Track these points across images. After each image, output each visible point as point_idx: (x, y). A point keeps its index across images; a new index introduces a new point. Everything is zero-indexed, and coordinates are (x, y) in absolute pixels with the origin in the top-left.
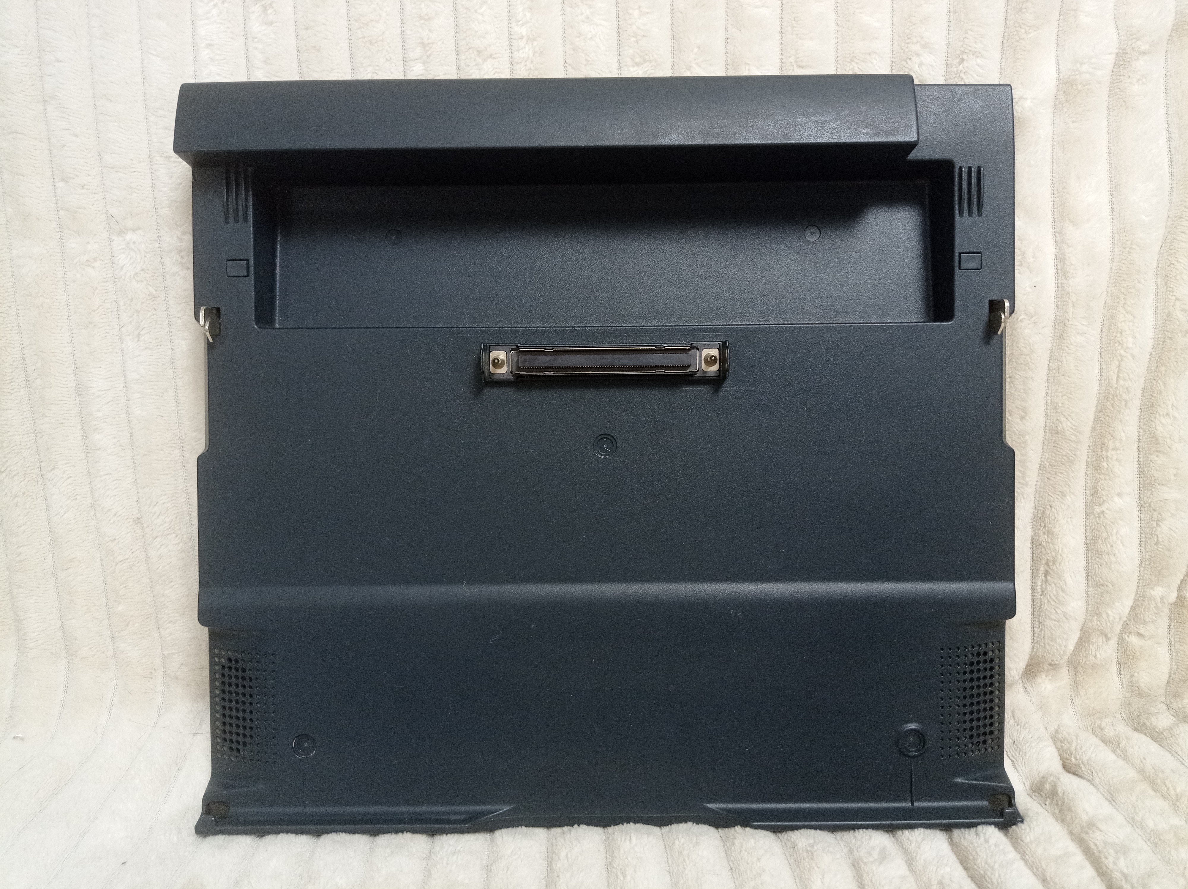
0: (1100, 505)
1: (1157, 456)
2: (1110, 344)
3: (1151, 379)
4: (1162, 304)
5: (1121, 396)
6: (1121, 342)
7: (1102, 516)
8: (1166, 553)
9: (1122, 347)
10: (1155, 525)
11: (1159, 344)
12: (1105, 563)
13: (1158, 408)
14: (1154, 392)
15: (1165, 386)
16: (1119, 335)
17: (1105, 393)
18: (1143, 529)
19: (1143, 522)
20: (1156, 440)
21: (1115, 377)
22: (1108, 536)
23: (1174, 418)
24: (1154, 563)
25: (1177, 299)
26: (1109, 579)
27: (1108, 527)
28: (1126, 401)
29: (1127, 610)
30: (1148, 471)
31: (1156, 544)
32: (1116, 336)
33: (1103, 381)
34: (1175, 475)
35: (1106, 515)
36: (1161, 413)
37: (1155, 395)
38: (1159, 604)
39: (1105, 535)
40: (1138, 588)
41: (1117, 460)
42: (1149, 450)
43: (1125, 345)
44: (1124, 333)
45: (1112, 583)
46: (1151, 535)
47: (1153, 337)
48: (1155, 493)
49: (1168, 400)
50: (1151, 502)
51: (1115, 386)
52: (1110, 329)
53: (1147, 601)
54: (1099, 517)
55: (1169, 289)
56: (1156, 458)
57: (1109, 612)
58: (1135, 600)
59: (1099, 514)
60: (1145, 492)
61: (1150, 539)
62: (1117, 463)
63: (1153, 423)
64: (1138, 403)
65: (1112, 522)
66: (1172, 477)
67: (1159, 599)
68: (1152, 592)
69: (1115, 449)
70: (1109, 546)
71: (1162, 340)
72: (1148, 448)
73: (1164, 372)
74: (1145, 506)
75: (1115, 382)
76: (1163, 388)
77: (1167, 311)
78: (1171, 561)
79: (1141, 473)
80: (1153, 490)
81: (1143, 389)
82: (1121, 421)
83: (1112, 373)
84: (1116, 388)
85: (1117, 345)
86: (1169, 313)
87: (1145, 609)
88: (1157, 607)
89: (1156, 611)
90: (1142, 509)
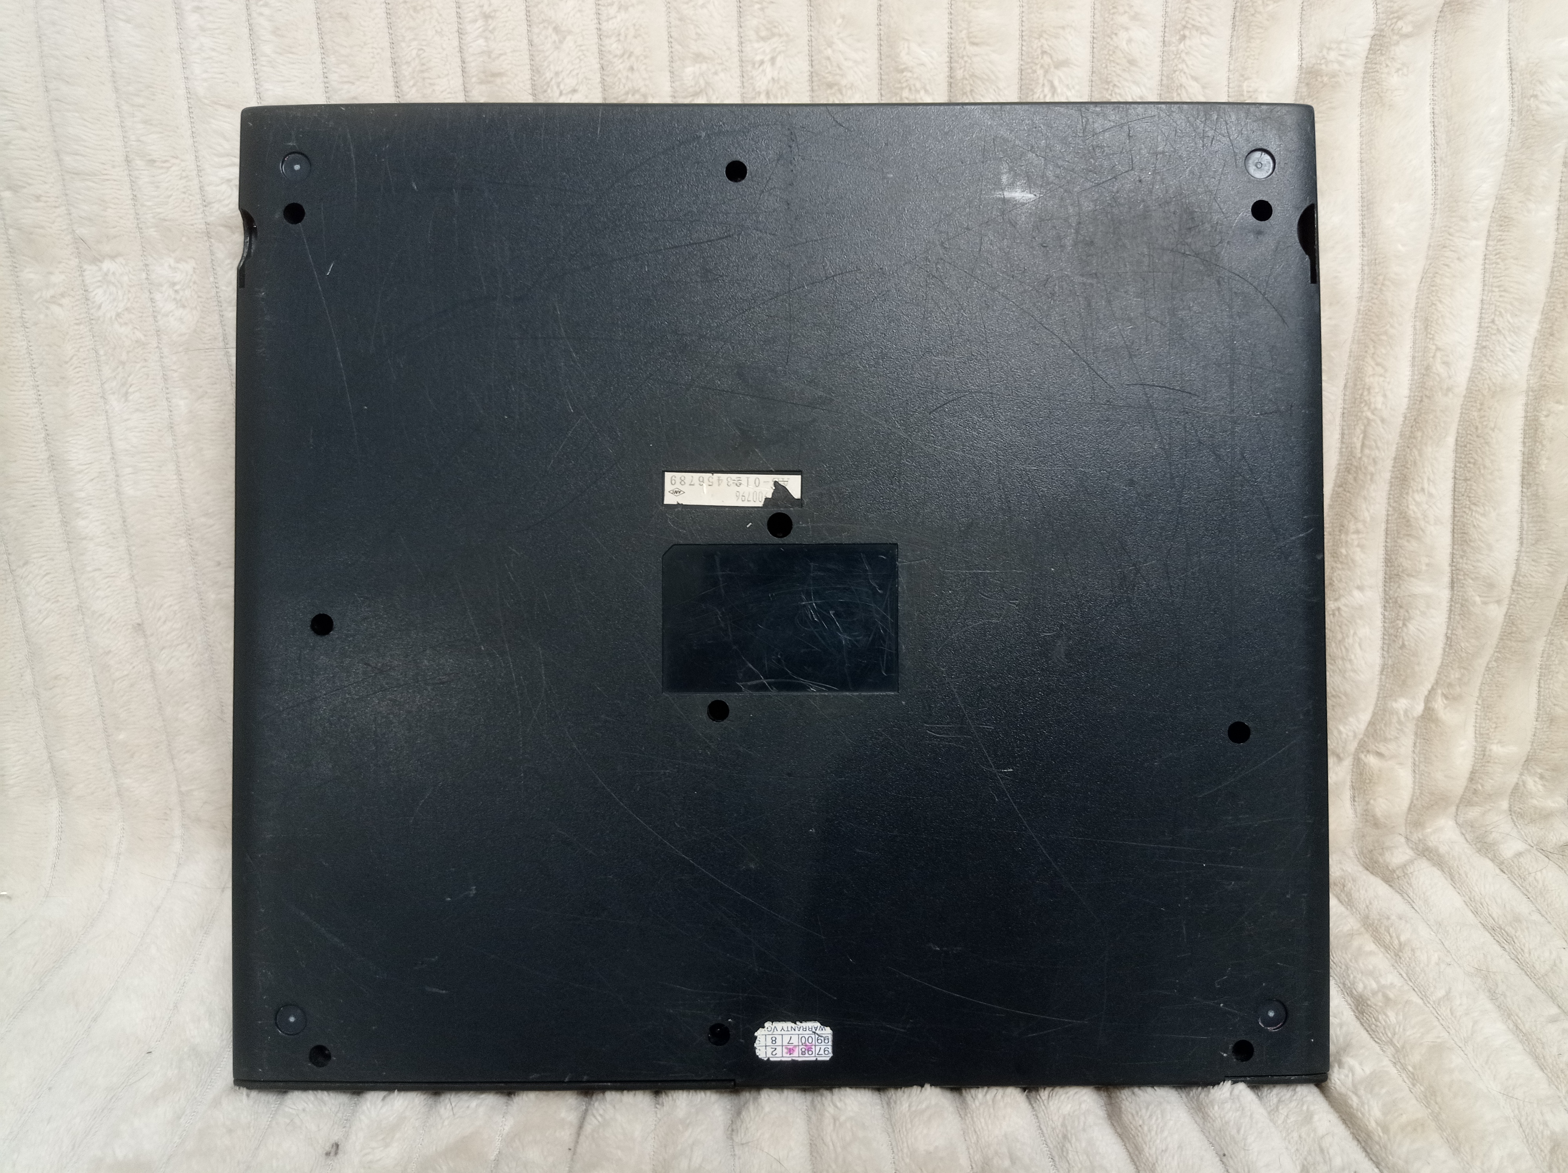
0: (1336, 600)
1: (1408, 541)
2: (1355, 403)
3: (1404, 446)
4: (1420, 354)
5: (1366, 468)
6: (1368, 402)
7: (1338, 613)
8: (1412, 658)
9: (1369, 408)
10: (1401, 625)
11: (1416, 404)
12: (1338, 671)
13: (1412, 481)
14: (1407, 462)
15: (1420, 455)
16: (1366, 393)
17: (1346, 464)
18: (1387, 629)
19: (1387, 621)
20: (1408, 521)
21: (1359, 445)
22: (1344, 638)
23: (1431, 495)
24: (1398, 670)
25: (1438, 349)
26: (1342, 690)
27: (1344, 627)
28: (1372, 475)
29: (1363, 726)
30: (1396, 559)
31: (1401, 648)
32: (1362, 395)
33: (1344, 450)
34: (1427, 565)
35: (1343, 613)
36: (1415, 488)
37: (1409, 466)
38: (1403, 719)
39: (1339, 636)
40: (1378, 700)
41: (1358, 546)
42: (1398, 533)
43: (1373, 406)
44: (1372, 391)
45: (1346, 694)
46: (1396, 636)
47: (1408, 395)
48: (1403, 587)
49: (1424, 472)
50: (1398, 597)
51: (1359, 455)
52: (1355, 385)
53: (1388, 715)
54: (1335, 615)
55: (1429, 336)
56: (1406, 544)
57: (1341, 728)
58: (1374, 714)
59: (1333, 610)
60: (1392, 584)
61: (1394, 641)
62: (1358, 549)
63: (1405, 501)
64: (1387, 475)
65: (1348, 621)
66: (1424, 568)
67: (1402, 712)
68: (1395, 705)
69: (1357, 532)
70: (1344, 650)
71: (1419, 399)
72: (1397, 530)
73: (1419, 439)
74: (1391, 601)
75: (1359, 451)
76: (1418, 458)
77: (1425, 363)
78: (1417, 668)
79: (1389, 561)
80: (1401, 582)
81: (1395, 459)
82: (1365, 498)
83: (1355, 439)
84: (1360, 458)
85: (1363, 405)
86: (1429, 365)
87: (1385, 725)
88: (1400, 722)
89: (1399, 727)
90: (1387, 605)
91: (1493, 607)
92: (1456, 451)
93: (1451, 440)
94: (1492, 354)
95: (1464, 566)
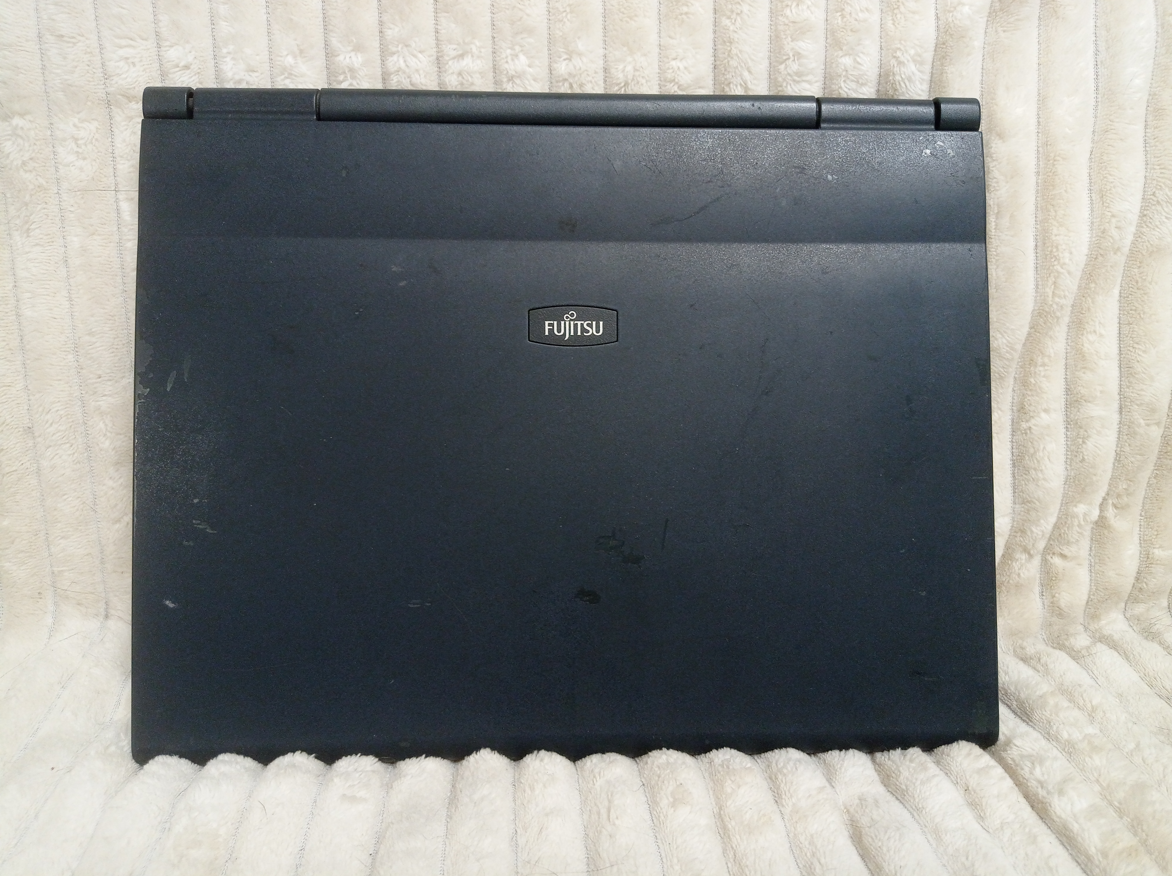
0: (1027, 421)
1: (1084, 373)
2: (1046, 259)
3: (1080, 296)
4: (1098, 220)
5: (1054, 313)
6: (1058, 258)
7: (1028, 432)
8: (1091, 470)
9: (1059, 263)
10: (1081, 443)
11: (1091, 261)
12: (1032, 479)
13: (1086, 324)
14: (1082, 309)
15: (1093, 303)
16: (1054, 250)
17: (1039, 309)
18: (1069, 446)
19: (1069, 439)
20: (1084, 356)
21: (1050, 294)
22: (1035, 452)
23: (1101, 335)
24: (1078, 481)
25: (1113, 216)
26: (1036, 497)
27: (1035, 443)
28: (1058, 318)
29: (1050, 527)
30: (1075, 388)
31: (1081, 462)
32: (1051, 251)
33: (1038, 298)
34: (1101, 392)
35: (1034, 432)
36: (1089, 330)
37: (1084, 312)
38: (1082, 523)
39: (1032, 451)
40: (1061, 506)
41: (1044, 376)
42: (1076, 367)
43: (1062, 261)
44: (1060, 247)
45: (1039, 500)
46: (1077, 452)
47: (1087, 253)
48: (1081, 410)
49: (1096, 317)
50: (1078, 419)
51: (1051, 303)
52: (1044, 244)
53: (1069, 519)
54: (1026, 434)
55: (1105, 204)
56: (1083, 375)
57: (1034, 529)
58: (1059, 518)
59: (1025, 430)
60: (1072, 409)
61: (1076, 456)
62: (1044, 379)
63: (1080, 340)
64: (1067, 319)
65: (1039, 438)
66: (1098, 394)
67: (1081, 516)
68: (1075, 510)
69: (1044, 365)
70: (1036, 461)
71: (1095, 257)
72: (1074, 364)
73: (1093, 289)
74: (1072, 423)
75: (1050, 299)
76: (1091, 305)
77: (1102, 228)
78: (1094, 478)
79: (1068, 391)
80: (1080, 407)
81: (1073, 306)
82: (1051, 337)
83: (1048, 290)
84: (1051, 305)
85: (1053, 260)
86: (1104, 229)
87: (1068, 528)
88: (1080, 526)
89: (1079, 530)
90: (1068, 426)
91: (1154, 428)
92: (1120, 301)
93: (1116, 292)
94: (1151, 221)
95: (1131, 394)
